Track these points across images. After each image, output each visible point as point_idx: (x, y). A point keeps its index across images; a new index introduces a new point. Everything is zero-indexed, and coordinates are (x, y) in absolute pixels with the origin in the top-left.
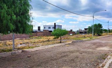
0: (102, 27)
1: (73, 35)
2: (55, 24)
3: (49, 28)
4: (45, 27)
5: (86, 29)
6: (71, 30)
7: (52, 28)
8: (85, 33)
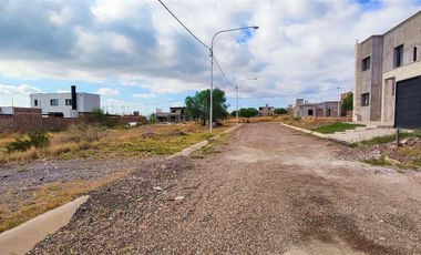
0: (224, 100)
1: (138, 125)
2: (73, 88)
3: (53, 102)
4: (36, 101)
5: (174, 110)
6: (136, 114)
7: (62, 103)
8: (173, 118)
